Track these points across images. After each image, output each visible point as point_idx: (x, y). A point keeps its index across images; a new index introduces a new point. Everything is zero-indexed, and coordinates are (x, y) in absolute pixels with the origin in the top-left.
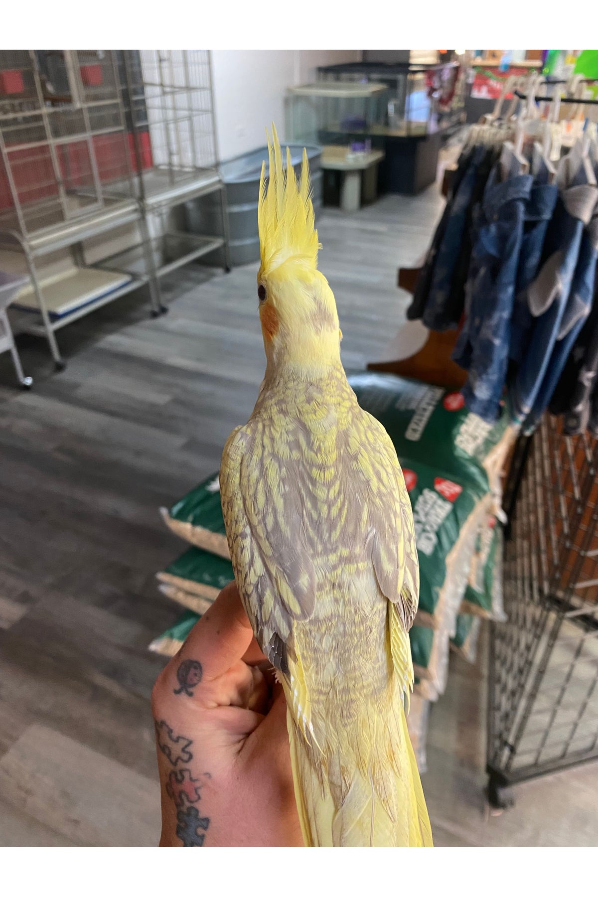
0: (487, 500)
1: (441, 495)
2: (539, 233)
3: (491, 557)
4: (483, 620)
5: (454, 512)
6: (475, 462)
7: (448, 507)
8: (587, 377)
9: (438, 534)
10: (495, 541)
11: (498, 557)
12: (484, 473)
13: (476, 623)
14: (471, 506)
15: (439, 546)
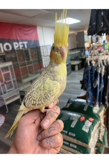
0: (99, 122)
1: (90, 121)
2: (93, 75)
3: (104, 134)
4: (105, 148)
5: (93, 124)
6: (98, 114)
7: (91, 123)
8: (106, 97)
9: (89, 129)
10: (105, 131)
11: (106, 134)
12: (99, 116)
13: (104, 149)
14: (96, 123)
15: (90, 131)
